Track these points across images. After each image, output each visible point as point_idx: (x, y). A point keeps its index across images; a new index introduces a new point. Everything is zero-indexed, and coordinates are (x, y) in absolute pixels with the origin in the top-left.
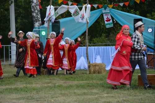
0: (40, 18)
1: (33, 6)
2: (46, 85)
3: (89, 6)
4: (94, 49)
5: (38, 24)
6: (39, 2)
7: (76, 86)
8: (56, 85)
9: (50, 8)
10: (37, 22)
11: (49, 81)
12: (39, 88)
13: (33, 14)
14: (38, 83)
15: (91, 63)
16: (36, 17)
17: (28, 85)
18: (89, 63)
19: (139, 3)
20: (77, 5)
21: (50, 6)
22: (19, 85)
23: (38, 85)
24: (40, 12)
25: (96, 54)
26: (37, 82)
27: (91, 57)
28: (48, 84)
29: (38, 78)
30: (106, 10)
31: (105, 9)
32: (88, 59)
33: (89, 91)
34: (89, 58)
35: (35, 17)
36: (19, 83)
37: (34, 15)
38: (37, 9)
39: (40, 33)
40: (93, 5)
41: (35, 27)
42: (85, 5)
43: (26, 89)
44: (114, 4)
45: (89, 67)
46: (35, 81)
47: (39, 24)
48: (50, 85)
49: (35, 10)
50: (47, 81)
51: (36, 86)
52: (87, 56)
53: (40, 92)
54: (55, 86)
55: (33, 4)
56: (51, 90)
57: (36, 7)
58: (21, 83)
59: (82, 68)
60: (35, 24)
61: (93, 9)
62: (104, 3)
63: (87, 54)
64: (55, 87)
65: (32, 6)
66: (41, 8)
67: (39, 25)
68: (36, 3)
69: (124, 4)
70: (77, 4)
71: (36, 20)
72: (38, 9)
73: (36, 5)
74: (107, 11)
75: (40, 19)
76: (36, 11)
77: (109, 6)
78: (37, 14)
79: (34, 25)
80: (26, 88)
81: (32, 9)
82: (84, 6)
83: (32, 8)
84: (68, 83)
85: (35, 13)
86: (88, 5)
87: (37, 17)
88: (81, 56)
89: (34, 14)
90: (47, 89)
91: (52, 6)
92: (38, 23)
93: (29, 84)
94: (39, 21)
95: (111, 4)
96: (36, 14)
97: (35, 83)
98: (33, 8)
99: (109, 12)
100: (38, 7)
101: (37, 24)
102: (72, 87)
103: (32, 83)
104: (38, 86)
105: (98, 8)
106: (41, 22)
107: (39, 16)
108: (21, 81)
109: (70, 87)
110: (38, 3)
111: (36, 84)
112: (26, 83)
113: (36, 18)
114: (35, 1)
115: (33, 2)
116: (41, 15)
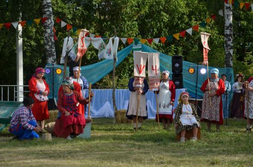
0: (54, 52)
1: (46, 37)
3: (117, 39)
4: (123, 92)
5: (52, 60)
9: (68, 40)
10: (50, 57)
15: (118, 110)
18: (116, 109)
19: (178, 39)
20: (102, 38)
24: (55, 44)
25: (125, 99)
27: (119, 102)
32: (114, 104)
34: (116, 103)
35: (48, 51)
38: (51, 40)
39: (54, 72)
41: (48, 62)
42: (112, 38)
45: (116, 114)
49: (48, 42)
52: (114, 102)
55: (47, 35)
57: (50, 38)
59: (107, 115)
60: (48, 59)
63: (114, 98)
65: (44, 37)
66: (56, 40)
68: (50, 33)
69: (160, 40)
71: (50, 54)
72: (53, 40)
73: (51, 36)
74: (139, 46)
75: (55, 54)
76: (50, 43)
78: (51, 47)
81: (45, 41)
85: (48, 45)
86: (115, 37)
87: (51, 51)
88: (106, 101)
89: (48, 47)
91: (70, 38)
92: (52, 58)
94: (53, 55)
98: (46, 39)
99: (141, 47)
100: (53, 39)
101: (50, 60)
106: (55, 57)
107: (53, 50)
110: (53, 33)
114: (49, 31)
115: (46, 32)
116: (56, 48)
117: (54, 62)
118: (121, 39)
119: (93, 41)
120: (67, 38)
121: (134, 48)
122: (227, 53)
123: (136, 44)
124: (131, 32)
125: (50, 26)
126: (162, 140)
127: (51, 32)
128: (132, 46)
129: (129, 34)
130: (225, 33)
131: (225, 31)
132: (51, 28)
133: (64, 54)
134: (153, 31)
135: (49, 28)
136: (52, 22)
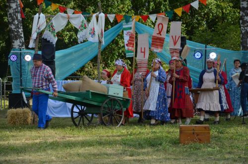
0: (21, 34)
1: (10, 14)
2: (31, 142)
3: (102, 15)
5: (19, 43)
6: (20, 7)
8: (49, 141)
9: (39, 18)
10: (16, 39)
12: (21, 147)
13: (10, 26)
14: (18, 139)
16: (16, 32)
17: (2, 143)
19: (180, 15)
20: (83, 14)
21: (39, 15)
24: (23, 23)
28: (36, 141)
30: (128, 23)
35: (13, 31)
38: (17, 18)
39: (22, 58)
41: (14, 47)
42: (95, 14)
49: (13, 20)
53: (21, 153)
55: (11, 11)
56: (40, 150)
57: (16, 16)
60: (14, 42)
65: (8, 13)
66: (23, 17)
68: (15, 9)
70: (82, 11)
71: (16, 36)
72: (19, 18)
73: (16, 12)
75: (23, 35)
76: (16, 22)
78: (17, 27)
79: (13, 44)
81: (9, 19)
82: (94, 16)
83: (8, 16)
85: (14, 25)
87: (18, 32)
89: (13, 27)
91: (42, 14)
92: (18, 41)
93: (4, 140)
94: (21, 37)
95: (137, 14)
97: (12, 139)
98: (11, 16)
100: (19, 16)
101: (17, 43)
106: (23, 39)
107: (20, 30)
110: (19, 8)
111: (15, 140)
113: (16, 34)
114: (14, 5)
115: (10, 7)
116: (23, 28)
117: (22, 46)
118: (108, 15)
119: (71, 18)
120: (37, 14)
121: (124, 27)
122: (243, 32)
123: (127, 21)
124: (122, 6)
126: (161, 144)
127: (17, 8)
128: (122, 25)
129: (118, 9)
130: (241, 6)
131: (241, 3)
132: (17, 2)
133: (34, 35)
134: (149, 5)
135: (15, 2)
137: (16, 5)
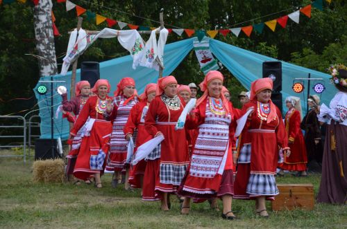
0: (53, 57)
1: (39, 30)
2: (65, 206)
3: (165, 32)
5: (50, 70)
6: (51, 20)
7: (133, 208)
8: (89, 205)
9: (78, 35)
10: (46, 64)
11: (72, 197)
12: (51, 213)
13: (38, 46)
14: (47, 202)
16: (46, 54)
17: (25, 207)
19: (273, 30)
20: (138, 30)
21: (78, 31)
22: (5, 204)
23: (47, 206)
24: (55, 42)
26: (46, 199)
28: (71, 204)
29: (48, 190)
30: (202, 42)
31: (200, 39)
33: (163, 220)
35: (42, 54)
36: (4, 200)
37: (40, 49)
38: (47, 35)
39: (54, 91)
40: (174, 30)
41: (43, 75)
42: (155, 30)
43: (21, 216)
44: (219, 28)
46: (41, 197)
47: (52, 69)
48: (75, 205)
49: (43, 37)
50: (67, 196)
51: (44, 207)
53: (51, 220)
54: (86, 207)
55: (40, 26)
56: (76, 217)
57: (46, 32)
58: (9, 200)
60: (43, 69)
61: (172, 38)
62: (197, 25)
64: (86, 210)
65: (36, 29)
66: (56, 34)
67: (52, 72)
68: (45, 23)
69: (242, 31)
70: (137, 26)
71: (45, 59)
72: (51, 35)
73: (47, 27)
74: (205, 43)
75: (55, 59)
76: (46, 41)
77: (209, 32)
78: (48, 48)
79: (42, 71)
80: (21, 211)
81: (37, 36)
82: (153, 32)
83: (36, 33)
84: (115, 202)
85: (43, 44)
86: (161, 29)
87: (48, 54)
89: (42, 48)
90: (69, 214)
91: (82, 31)
92: (49, 66)
93: (28, 203)
94: (52, 62)
95: (213, 29)
96: (45, 47)
97: (40, 202)
98: (39, 33)
99: (208, 45)
100: (50, 32)
101: (47, 70)
102: (124, 210)
103: (34, 202)
104: (49, 207)
105: (185, 36)
106: (55, 64)
107: (51, 52)
108: (8, 197)
109: (121, 210)
110: (51, 22)
111: (43, 203)
112: (21, 202)
113: (46, 57)
114: (43, 18)
115: (39, 21)
116: (56, 50)
117: (54, 73)
119: (121, 35)
120: (76, 29)
121: (195, 46)
125: (45, 9)
127: (48, 21)
128: (191, 44)
132: (48, 14)
135: (44, 13)
136: (48, 3)
137: (47, 18)
